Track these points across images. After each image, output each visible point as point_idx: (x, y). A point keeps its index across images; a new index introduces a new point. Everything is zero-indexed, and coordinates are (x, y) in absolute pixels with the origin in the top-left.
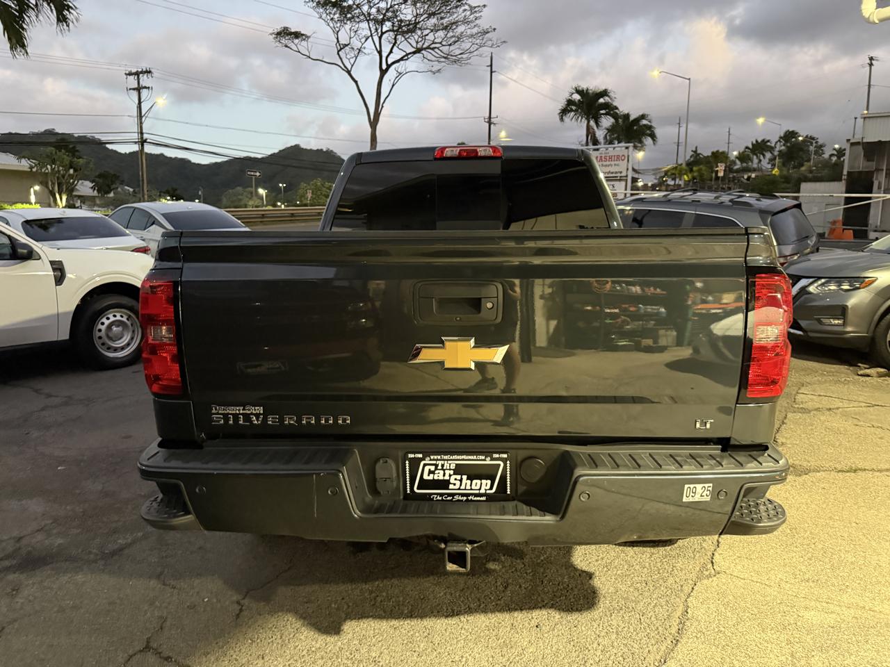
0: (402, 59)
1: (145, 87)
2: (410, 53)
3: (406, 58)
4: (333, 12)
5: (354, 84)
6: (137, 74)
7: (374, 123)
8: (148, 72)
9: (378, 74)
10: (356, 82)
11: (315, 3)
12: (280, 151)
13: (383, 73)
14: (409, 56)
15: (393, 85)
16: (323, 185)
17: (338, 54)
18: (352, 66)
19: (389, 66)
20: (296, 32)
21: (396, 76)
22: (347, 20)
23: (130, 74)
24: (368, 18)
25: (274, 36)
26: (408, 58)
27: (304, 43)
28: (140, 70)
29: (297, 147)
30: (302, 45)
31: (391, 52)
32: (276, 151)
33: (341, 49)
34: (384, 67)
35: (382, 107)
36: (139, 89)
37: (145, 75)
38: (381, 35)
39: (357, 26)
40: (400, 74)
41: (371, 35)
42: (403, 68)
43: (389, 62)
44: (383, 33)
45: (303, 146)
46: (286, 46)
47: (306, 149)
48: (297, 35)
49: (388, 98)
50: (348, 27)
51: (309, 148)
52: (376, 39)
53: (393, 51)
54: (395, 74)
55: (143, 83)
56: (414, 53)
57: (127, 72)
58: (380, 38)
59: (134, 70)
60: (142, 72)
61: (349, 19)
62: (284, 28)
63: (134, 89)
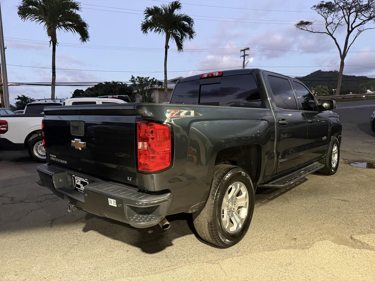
0: (361, 24)
1: (247, 55)
2: (366, 20)
3: (364, 23)
4: (325, 9)
5: (334, 40)
6: (244, 50)
7: (343, 57)
8: (248, 49)
9: (347, 33)
10: (335, 39)
11: (316, 7)
12: (311, 74)
13: (349, 32)
14: (365, 22)
15: (356, 37)
16: (322, 87)
17: (326, 28)
18: (334, 32)
19: (353, 29)
20: (306, 22)
21: (357, 33)
22: (332, 11)
23: (242, 50)
24: (343, 8)
25: (296, 26)
26: (365, 23)
27: (310, 26)
28: (245, 48)
29: (320, 71)
30: (309, 27)
31: (354, 21)
32: (309, 74)
33: (328, 25)
34: (350, 29)
35: (349, 48)
36: (244, 56)
37: (247, 50)
38: (350, 15)
39: (337, 13)
40: (360, 31)
41: (344, 16)
42: (362, 28)
43: (353, 27)
44: (350, 14)
45: (322, 70)
46: (302, 29)
47: (324, 72)
48: (307, 23)
49: (352, 44)
50: (332, 15)
51: (325, 71)
52: (347, 17)
53: (355, 21)
54: (357, 32)
55: (246, 54)
56: (368, 20)
57: (241, 50)
58: (349, 16)
59: (243, 49)
60: (246, 49)
61: (334, 11)
62: (301, 21)
63: (243, 56)
